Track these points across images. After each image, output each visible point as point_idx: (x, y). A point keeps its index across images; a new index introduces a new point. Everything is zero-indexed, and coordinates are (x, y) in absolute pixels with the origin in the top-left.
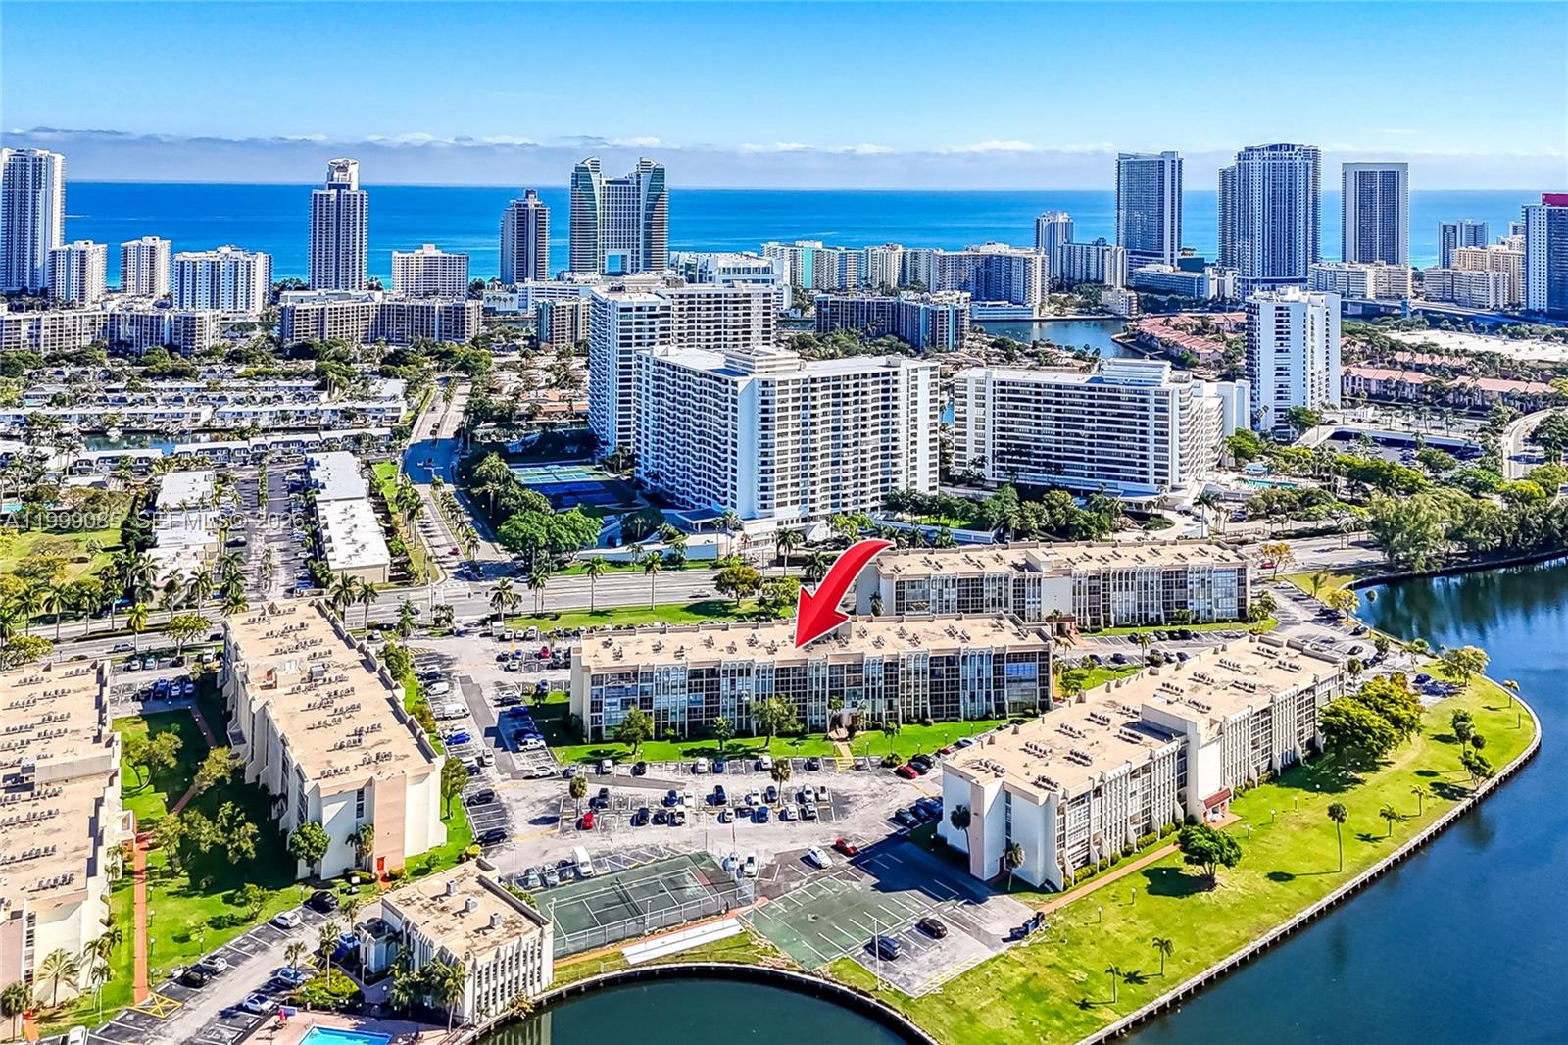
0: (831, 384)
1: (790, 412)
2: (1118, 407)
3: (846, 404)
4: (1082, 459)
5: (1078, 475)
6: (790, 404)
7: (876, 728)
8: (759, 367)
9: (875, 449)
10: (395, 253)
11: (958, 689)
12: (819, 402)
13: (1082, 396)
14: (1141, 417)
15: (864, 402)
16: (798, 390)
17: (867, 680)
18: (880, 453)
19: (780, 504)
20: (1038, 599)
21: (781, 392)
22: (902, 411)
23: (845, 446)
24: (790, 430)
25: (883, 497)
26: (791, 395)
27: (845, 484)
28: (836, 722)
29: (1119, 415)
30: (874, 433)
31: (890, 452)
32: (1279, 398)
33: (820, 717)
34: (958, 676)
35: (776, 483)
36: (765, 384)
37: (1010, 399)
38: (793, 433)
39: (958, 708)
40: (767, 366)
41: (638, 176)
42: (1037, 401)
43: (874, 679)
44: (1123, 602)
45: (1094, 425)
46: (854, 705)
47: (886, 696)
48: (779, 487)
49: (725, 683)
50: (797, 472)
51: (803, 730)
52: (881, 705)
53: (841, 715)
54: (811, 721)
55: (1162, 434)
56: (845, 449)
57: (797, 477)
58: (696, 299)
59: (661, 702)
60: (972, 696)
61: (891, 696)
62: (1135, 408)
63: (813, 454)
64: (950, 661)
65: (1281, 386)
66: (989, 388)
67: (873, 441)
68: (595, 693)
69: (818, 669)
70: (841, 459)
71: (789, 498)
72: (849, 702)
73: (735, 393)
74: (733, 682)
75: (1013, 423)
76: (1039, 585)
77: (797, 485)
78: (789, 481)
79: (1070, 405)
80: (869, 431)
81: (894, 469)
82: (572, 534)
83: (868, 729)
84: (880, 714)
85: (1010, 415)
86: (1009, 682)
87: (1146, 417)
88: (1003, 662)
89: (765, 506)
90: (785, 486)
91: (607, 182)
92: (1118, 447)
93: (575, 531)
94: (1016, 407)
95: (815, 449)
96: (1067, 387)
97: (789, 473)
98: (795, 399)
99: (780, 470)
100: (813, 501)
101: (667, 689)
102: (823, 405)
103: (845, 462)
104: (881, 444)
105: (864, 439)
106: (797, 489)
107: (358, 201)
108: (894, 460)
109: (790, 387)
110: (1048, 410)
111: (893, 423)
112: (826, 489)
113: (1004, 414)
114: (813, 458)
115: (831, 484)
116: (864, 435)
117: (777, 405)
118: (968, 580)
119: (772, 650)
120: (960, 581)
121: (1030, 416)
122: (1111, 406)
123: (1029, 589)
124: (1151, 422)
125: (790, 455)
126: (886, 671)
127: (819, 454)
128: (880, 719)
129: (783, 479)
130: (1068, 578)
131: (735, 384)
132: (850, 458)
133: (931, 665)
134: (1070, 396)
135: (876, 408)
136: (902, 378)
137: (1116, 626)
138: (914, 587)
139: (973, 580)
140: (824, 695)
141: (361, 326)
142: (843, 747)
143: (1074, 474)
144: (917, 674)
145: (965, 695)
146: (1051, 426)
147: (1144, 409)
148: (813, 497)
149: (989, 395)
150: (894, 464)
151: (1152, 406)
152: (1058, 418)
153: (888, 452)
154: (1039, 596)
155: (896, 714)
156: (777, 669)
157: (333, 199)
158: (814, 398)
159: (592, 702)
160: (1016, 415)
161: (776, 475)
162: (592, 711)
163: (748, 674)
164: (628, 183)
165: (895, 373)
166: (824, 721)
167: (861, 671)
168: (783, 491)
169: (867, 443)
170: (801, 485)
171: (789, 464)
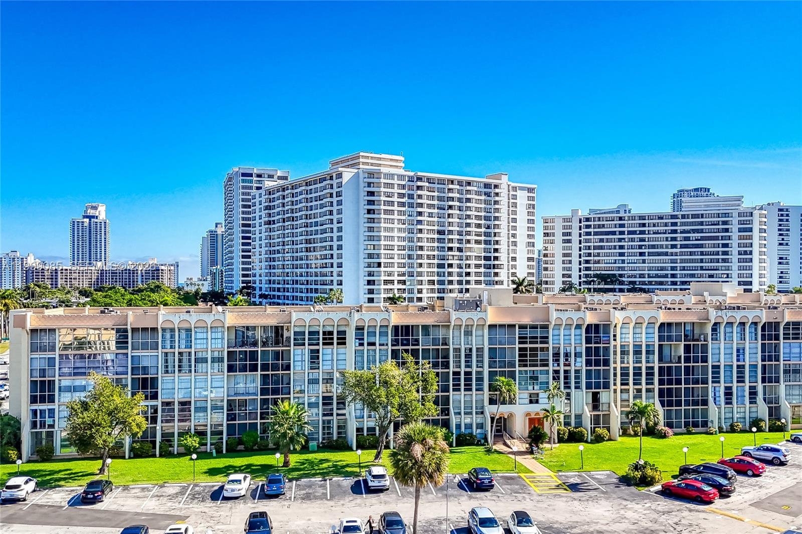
0: (436, 186)
1: (396, 208)
2: (702, 231)
3: (450, 207)
7: (575, 437)
8: (364, 163)
9: (478, 258)
11: (705, 382)
12: (424, 202)
13: (666, 225)
14: (723, 238)
15: (468, 208)
16: (403, 187)
17: (556, 355)
18: (483, 262)
21: (388, 185)
22: (503, 223)
23: (450, 249)
26: (396, 190)
27: (450, 287)
28: (502, 427)
29: (702, 239)
30: (478, 242)
31: (492, 262)
32: (781, 282)
33: (475, 419)
34: (705, 360)
35: (383, 278)
36: (371, 174)
37: (596, 234)
39: (705, 414)
42: (622, 233)
43: (567, 355)
45: (678, 250)
46: (534, 400)
47: (588, 386)
48: (386, 282)
49: (299, 356)
50: (403, 270)
52: (581, 399)
53: (511, 415)
54: (458, 426)
55: (745, 253)
56: (450, 253)
57: (404, 275)
59: (173, 388)
60: (728, 393)
61: (598, 386)
62: (718, 231)
63: (419, 253)
65: (782, 273)
66: (575, 224)
67: (478, 250)
68: (37, 365)
69: (468, 333)
70: (446, 262)
72: (525, 395)
73: (340, 185)
74: (315, 356)
75: (598, 255)
77: (404, 282)
78: (396, 278)
79: (654, 233)
80: (473, 238)
81: (496, 279)
83: (561, 440)
84: (579, 417)
85: (595, 248)
86: (785, 372)
87: (729, 238)
88: (777, 338)
90: (392, 282)
92: (702, 268)
94: (601, 240)
95: (421, 248)
96: (650, 217)
97: (396, 269)
98: (401, 195)
99: (387, 265)
101: (184, 362)
102: (429, 206)
103: (450, 266)
104: (483, 254)
105: (468, 245)
106: (404, 287)
108: (496, 271)
109: (396, 182)
110: (632, 240)
111: (495, 234)
112: (432, 291)
113: (589, 248)
114: (420, 257)
115: (436, 287)
116: (468, 241)
117: (383, 198)
121: (615, 248)
122: (694, 231)
124: (735, 242)
125: (396, 252)
126: (588, 340)
127: (425, 253)
128: (579, 424)
129: (390, 275)
131: (340, 176)
132: (455, 262)
133: (661, 338)
134: (654, 226)
135: (478, 217)
136: (503, 191)
140: (480, 379)
142: (527, 461)
144: (637, 352)
145: (715, 391)
146: (634, 255)
147: (727, 230)
148: (419, 296)
149: (575, 232)
150: (496, 274)
151: (735, 227)
152: (640, 247)
153: (490, 262)
155: (607, 417)
156: (396, 328)
158: (420, 197)
159: (34, 383)
160: (601, 248)
161: (382, 269)
162: (34, 400)
163: (342, 342)
165: (496, 186)
166: (481, 426)
167: (545, 340)
168: (389, 286)
169: (470, 249)
170: (408, 283)
171: (396, 260)
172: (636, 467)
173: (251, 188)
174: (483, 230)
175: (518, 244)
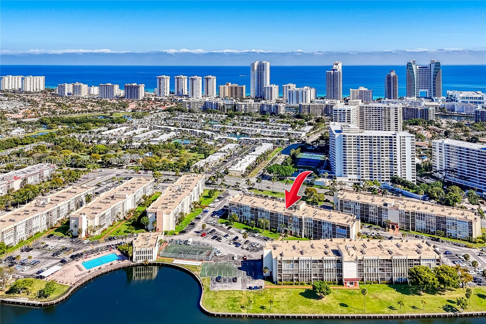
0: (368, 138)
1: (353, 146)
3: (375, 145)
4: (476, 177)
6: (352, 143)
8: (344, 131)
9: (387, 161)
10: (351, 89)
12: (364, 144)
16: (355, 139)
18: (389, 163)
19: (349, 174)
20: (386, 215)
21: (349, 139)
22: (398, 150)
23: (375, 158)
24: (353, 151)
25: (390, 178)
26: (353, 140)
27: (375, 171)
30: (387, 156)
34: (322, 228)
35: (348, 167)
36: (345, 136)
37: (451, 151)
38: (354, 152)
40: (347, 131)
41: (430, 65)
42: (460, 153)
43: (296, 222)
44: (420, 224)
46: (291, 228)
47: (299, 228)
51: (276, 231)
56: (375, 160)
57: (356, 166)
58: (371, 108)
61: (301, 228)
63: (362, 160)
66: (443, 146)
67: (386, 159)
70: (373, 163)
71: (353, 172)
76: (387, 211)
80: (384, 155)
81: (395, 169)
88: (335, 227)
89: (344, 173)
90: (352, 168)
91: (419, 67)
94: (453, 155)
95: (363, 158)
97: (353, 164)
98: (354, 142)
100: (363, 174)
102: (366, 145)
103: (375, 164)
104: (389, 160)
106: (356, 170)
107: (339, 74)
108: (395, 166)
109: (352, 138)
110: (464, 157)
111: (394, 154)
112: (367, 171)
113: (448, 156)
115: (369, 170)
116: (382, 156)
117: (348, 143)
118: (364, 204)
119: (275, 208)
120: (361, 204)
121: (458, 158)
123: (383, 211)
125: (353, 159)
126: (299, 220)
127: (364, 160)
129: (351, 166)
130: (397, 211)
131: (335, 135)
132: (377, 163)
135: (387, 148)
136: (398, 139)
137: (416, 231)
138: (346, 203)
139: (365, 205)
149: (443, 149)
153: (392, 163)
154: (387, 215)
157: (332, 73)
158: (362, 142)
161: (348, 164)
162: (230, 212)
163: (264, 212)
164: (427, 67)
165: (395, 137)
166: (282, 230)
167: (292, 219)
168: (351, 170)
169: (384, 159)
170: (357, 169)
171: (353, 162)
174: (389, 152)
175: (406, 156)
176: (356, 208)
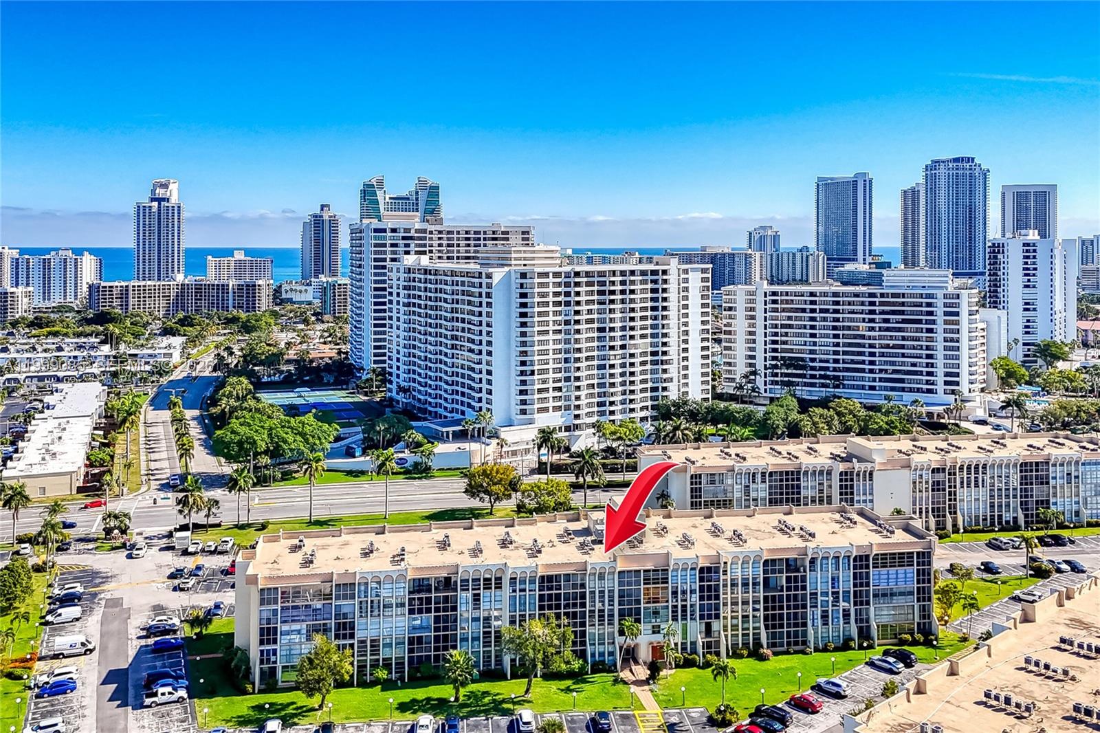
0: (596, 279)
1: (551, 308)
2: (902, 313)
3: (612, 302)
4: (863, 371)
5: (858, 387)
6: (551, 299)
7: (688, 664)
8: (516, 259)
9: (644, 354)
10: (210, 258)
11: (804, 607)
12: (583, 298)
13: (863, 304)
14: (927, 322)
15: (632, 301)
16: (559, 285)
17: (675, 593)
18: (649, 358)
19: (541, 410)
20: (869, 497)
21: (541, 285)
22: (673, 313)
23: (612, 348)
24: (551, 328)
25: (653, 407)
26: (551, 289)
27: (612, 390)
28: (630, 656)
29: (904, 321)
30: (643, 336)
31: (660, 358)
32: (1027, 333)
33: (607, 648)
34: (804, 588)
35: (537, 387)
36: (523, 276)
37: (784, 310)
38: (555, 332)
39: (805, 634)
41: (417, 193)
42: (813, 311)
43: (684, 592)
44: (972, 502)
45: (877, 334)
46: (656, 630)
47: (702, 617)
48: (540, 391)
49: (464, 598)
50: (559, 375)
51: (582, 668)
52: (696, 630)
53: (637, 645)
54: (593, 655)
55: (952, 340)
56: (612, 352)
57: (560, 381)
58: (455, 236)
59: (366, 629)
60: (825, 616)
61: (709, 616)
62: (921, 313)
63: (577, 355)
64: (792, 566)
65: (1028, 321)
66: (760, 299)
67: (642, 345)
69: (602, 577)
70: (608, 363)
71: (551, 404)
72: (649, 626)
73: (489, 286)
74: (476, 598)
75: (786, 334)
76: (871, 479)
77: (560, 389)
78: (551, 385)
79: (849, 313)
80: (637, 333)
81: (665, 376)
82: (299, 438)
83: (677, 666)
84: (694, 644)
85: (783, 326)
86: (875, 596)
87: (934, 322)
88: (867, 567)
89: (523, 412)
90: (547, 390)
91: (390, 198)
92: (903, 355)
93: (303, 435)
94: (790, 318)
95: (579, 350)
97: (551, 375)
98: (556, 294)
99: (542, 372)
100: (578, 407)
101: (375, 608)
102: (588, 302)
103: (612, 366)
104: (650, 349)
105: (632, 342)
106: (559, 394)
107: (176, 212)
108: (664, 367)
109: (551, 279)
110: (825, 319)
111: (663, 328)
112: (592, 395)
113: (776, 326)
114: (578, 360)
115: (596, 390)
116: (632, 337)
117: (537, 300)
118: (781, 473)
119: (535, 551)
120: (771, 474)
121: (805, 327)
122: (894, 312)
123: (858, 485)
124: (940, 327)
125: (551, 356)
126: (701, 579)
127: (583, 355)
128: (694, 651)
129: (544, 382)
130: (906, 471)
131: (489, 276)
132: (618, 362)
133: (765, 572)
134: (849, 304)
135: (644, 309)
136: (672, 277)
137: (966, 531)
138: (713, 482)
139: (787, 473)
140: (611, 616)
141: (163, 303)
142: (643, 694)
143: (853, 387)
144: (745, 585)
145: (813, 615)
146: (827, 336)
147: (931, 313)
148: (577, 403)
149: (760, 307)
150: (665, 371)
151: (940, 310)
152: (835, 328)
153: (658, 357)
154: (871, 494)
155: (718, 643)
156: (542, 577)
157: (155, 209)
158: (578, 294)
159: (262, 630)
160: (790, 326)
161: (536, 377)
162: (262, 643)
163: (499, 586)
164: (408, 199)
165: (665, 272)
166: (611, 654)
167: (665, 581)
168: (544, 395)
169: (635, 346)
170: (564, 390)
171: (551, 366)
172: (719, 711)
173: (385, 260)
174: (649, 322)
175: (690, 333)
176: (753, 494)
